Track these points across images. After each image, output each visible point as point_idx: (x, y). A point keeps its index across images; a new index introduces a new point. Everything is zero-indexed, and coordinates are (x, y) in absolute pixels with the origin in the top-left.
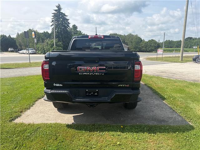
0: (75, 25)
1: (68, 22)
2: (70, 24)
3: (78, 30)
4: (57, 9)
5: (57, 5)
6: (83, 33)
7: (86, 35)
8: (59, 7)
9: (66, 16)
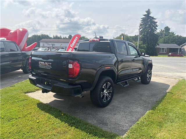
0: (167, 27)
1: (156, 25)
2: (157, 26)
3: (170, 31)
4: (146, 14)
5: (147, 10)
6: (176, 35)
7: (180, 36)
8: (148, 12)
9: (155, 19)
